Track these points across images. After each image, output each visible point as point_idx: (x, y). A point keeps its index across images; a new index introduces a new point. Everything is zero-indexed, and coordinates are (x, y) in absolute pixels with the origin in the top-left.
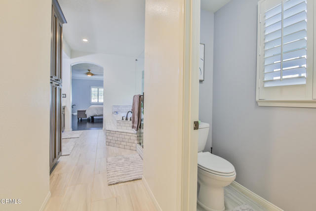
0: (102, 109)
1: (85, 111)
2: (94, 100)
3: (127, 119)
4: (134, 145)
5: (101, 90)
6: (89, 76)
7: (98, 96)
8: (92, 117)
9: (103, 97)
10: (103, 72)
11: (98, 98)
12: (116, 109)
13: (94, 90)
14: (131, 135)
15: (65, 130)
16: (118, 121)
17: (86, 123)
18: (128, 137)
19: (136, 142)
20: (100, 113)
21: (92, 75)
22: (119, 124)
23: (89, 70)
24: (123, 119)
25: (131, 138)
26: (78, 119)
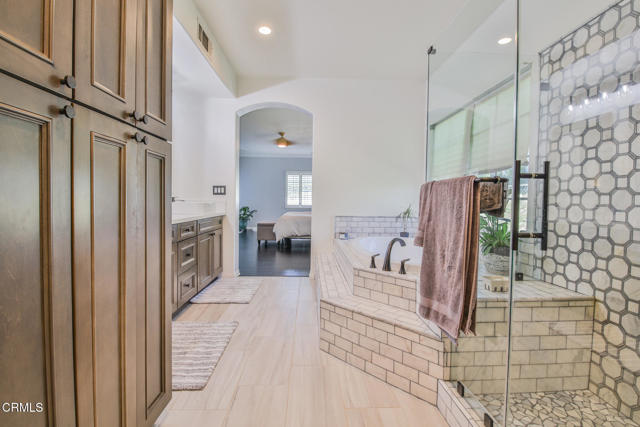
0: (308, 222)
1: (272, 225)
2: (292, 200)
3: (387, 267)
4: (430, 382)
5: (308, 179)
6: (282, 146)
7: (300, 191)
8: (288, 240)
9: (310, 193)
10: (311, 138)
11: (300, 197)
12: (343, 226)
13: (292, 179)
14: (415, 337)
15: (224, 274)
16: (357, 272)
17: (274, 254)
18: (402, 345)
19: (438, 371)
20: (303, 231)
21: (288, 143)
22: (360, 282)
23: (281, 134)
24: (373, 265)
25: (417, 349)
26: (259, 242)
